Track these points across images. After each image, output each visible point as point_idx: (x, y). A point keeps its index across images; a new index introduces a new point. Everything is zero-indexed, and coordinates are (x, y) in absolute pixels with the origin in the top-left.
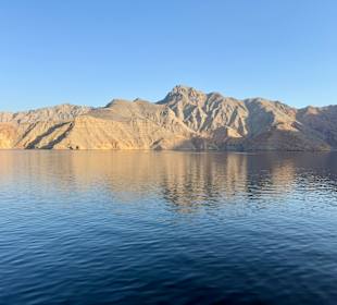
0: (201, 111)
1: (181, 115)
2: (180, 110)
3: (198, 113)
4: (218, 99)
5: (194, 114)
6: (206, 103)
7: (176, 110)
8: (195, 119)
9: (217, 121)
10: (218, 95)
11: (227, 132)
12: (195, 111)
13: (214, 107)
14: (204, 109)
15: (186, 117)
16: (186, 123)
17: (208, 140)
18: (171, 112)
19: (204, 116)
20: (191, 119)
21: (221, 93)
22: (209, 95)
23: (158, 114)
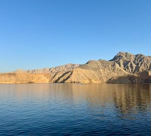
0: (133, 63)
1: (122, 66)
2: (122, 63)
3: (131, 64)
4: (142, 57)
5: (129, 65)
6: (135, 59)
7: (119, 64)
8: (130, 67)
9: (142, 68)
10: (141, 55)
11: (148, 74)
12: (129, 64)
13: (140, 62)
14: (134, 62)
15: (124, 67)
16: (125, 70)
17: (137, 78)
18: (117, 64)
19: (134, 66)
20: (127, 68)
21: (143, 54)
22: (137, 56)
23: (110, 66)
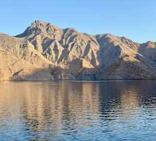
0: (58, 44)
1: (40, 48)
2: (39, 43)
3: (56, 46)
4: (74, 34)
5: (52, 46)
6: (63, 37)
7: (35, 44)
8: (53, 52)
9: (73, 54)
10: (73, 31)
11: (82, 64)
14: (61, 42)
16: (45, 55)
17: (65, 70)
18: (30, 45)
19: (61, 49)
20: (49, 52)
23: (17, 47)
